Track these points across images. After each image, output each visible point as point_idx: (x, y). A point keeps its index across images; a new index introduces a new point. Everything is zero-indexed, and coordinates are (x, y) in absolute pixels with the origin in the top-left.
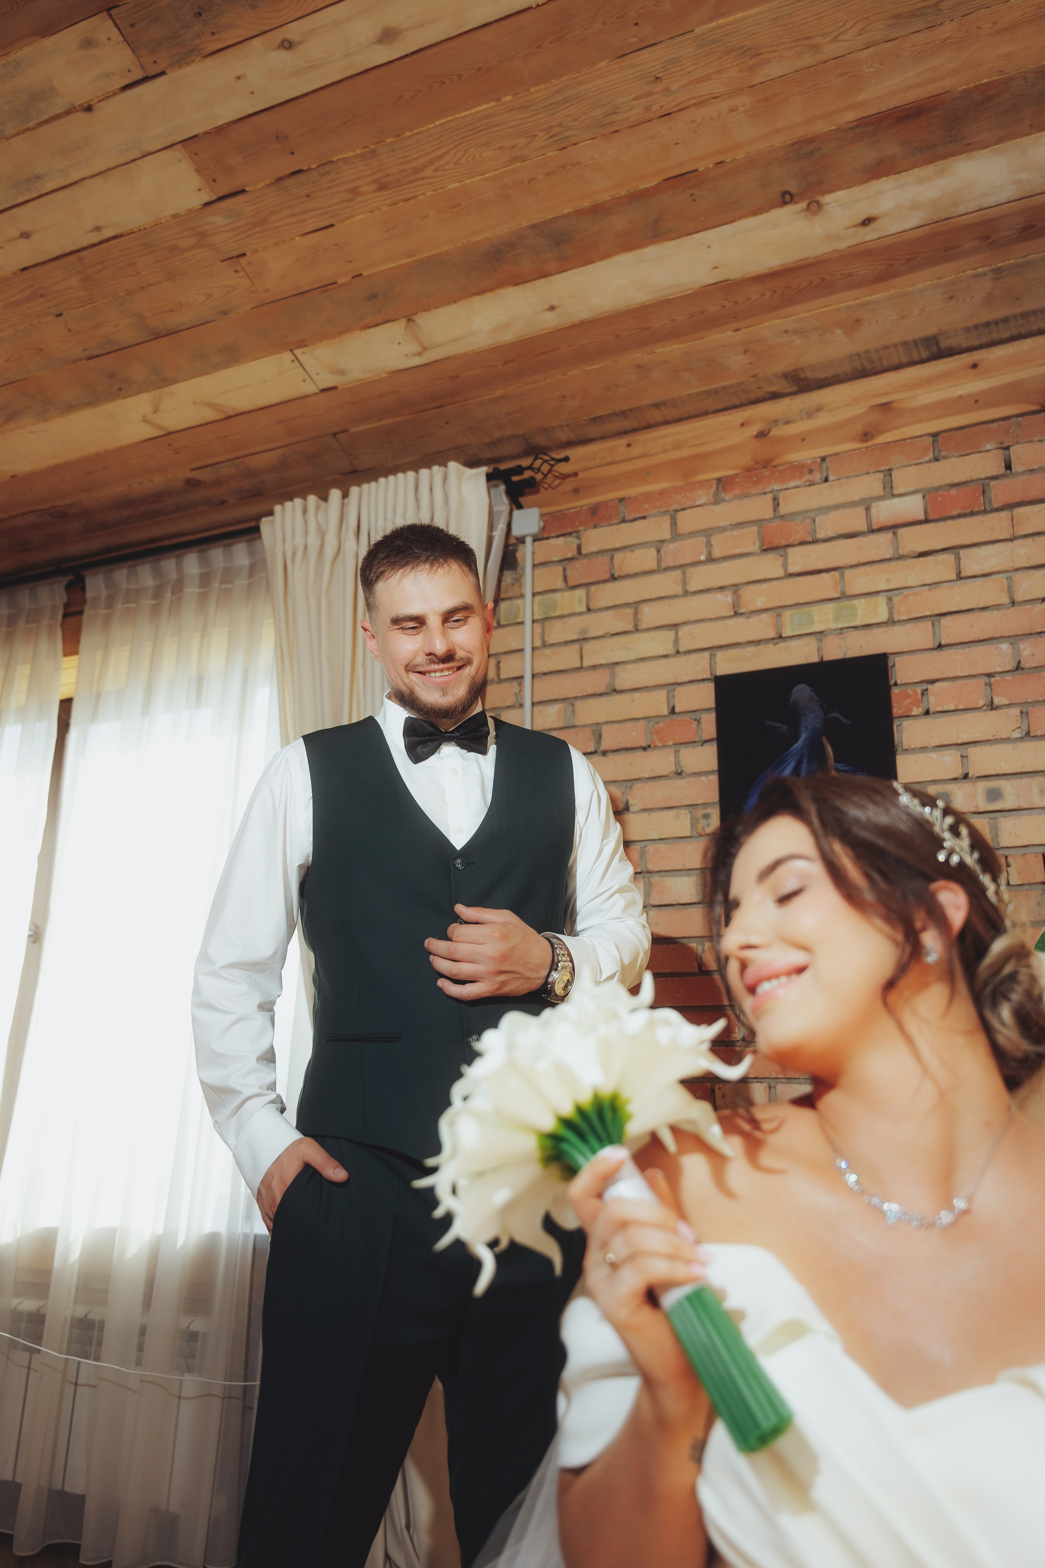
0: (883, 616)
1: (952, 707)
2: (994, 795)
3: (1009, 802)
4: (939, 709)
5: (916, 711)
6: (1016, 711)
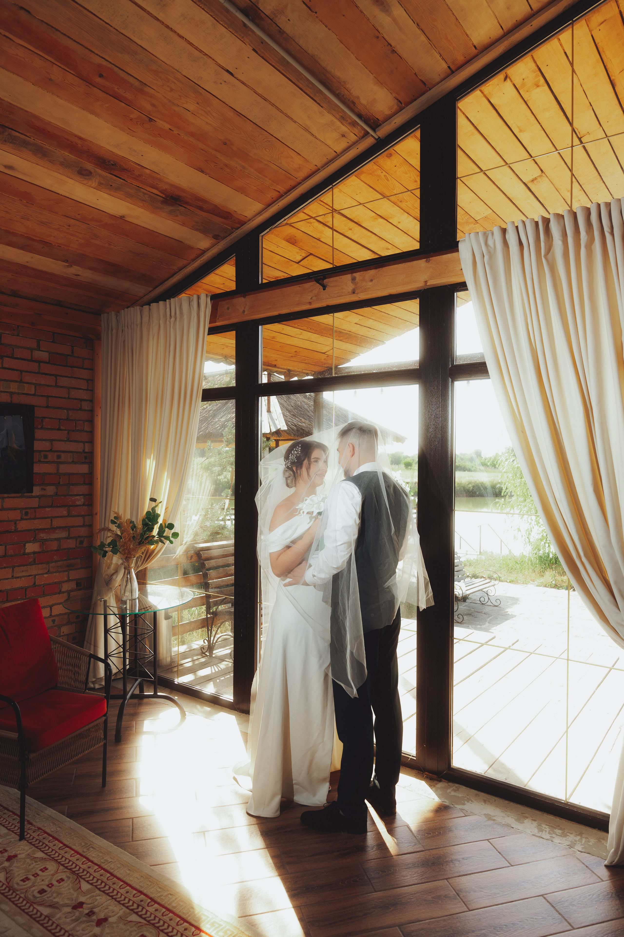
0: (33, 392)
1: (49, 427)
2: (59, 457)
3: (62, 460)
4: (46, 427)
5: (40, 427)
6: (66, 432)
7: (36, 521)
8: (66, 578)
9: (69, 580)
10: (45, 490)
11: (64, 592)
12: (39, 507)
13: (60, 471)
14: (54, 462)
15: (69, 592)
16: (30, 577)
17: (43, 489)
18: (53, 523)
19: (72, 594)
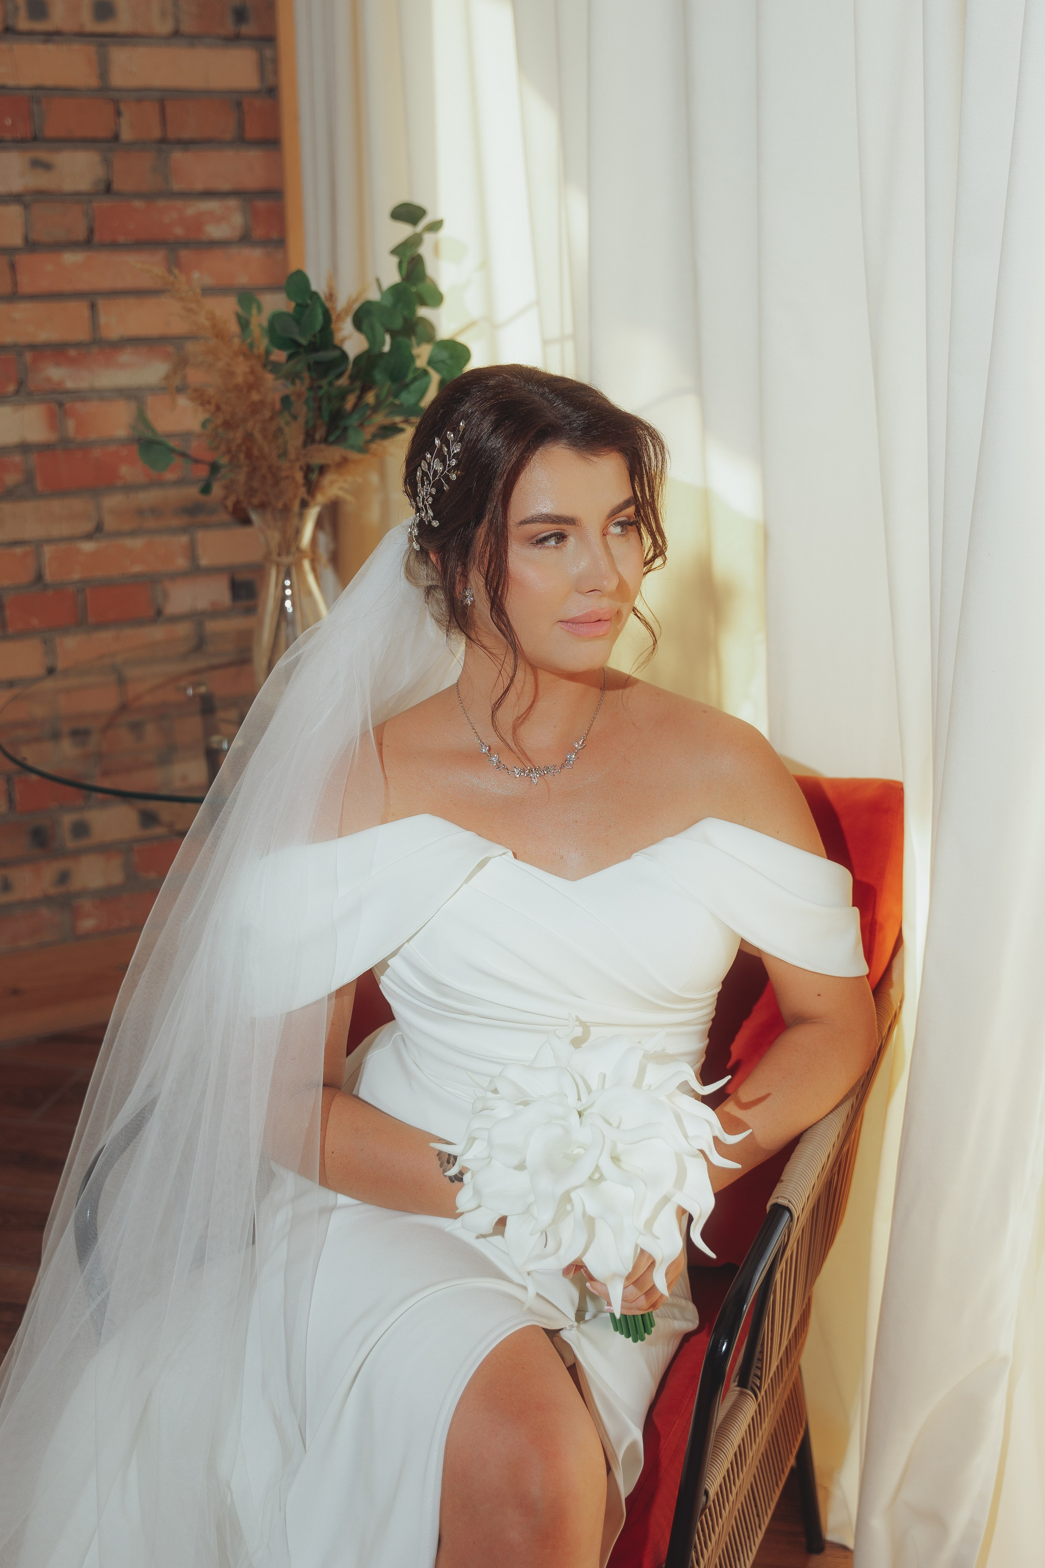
2: (104, 12)
3: (123, 23)
7: (22, 311)
8: (181, 562)
9: (195, 571)
10: (47, 166)
11: (176, 619)
12: (31, 245)
13: (118, 79)
14: (81, 35)
15: (197, 617)
16: (19, 550)
17: (38, 164)
18: (103, 319)
19: (213, 626)
